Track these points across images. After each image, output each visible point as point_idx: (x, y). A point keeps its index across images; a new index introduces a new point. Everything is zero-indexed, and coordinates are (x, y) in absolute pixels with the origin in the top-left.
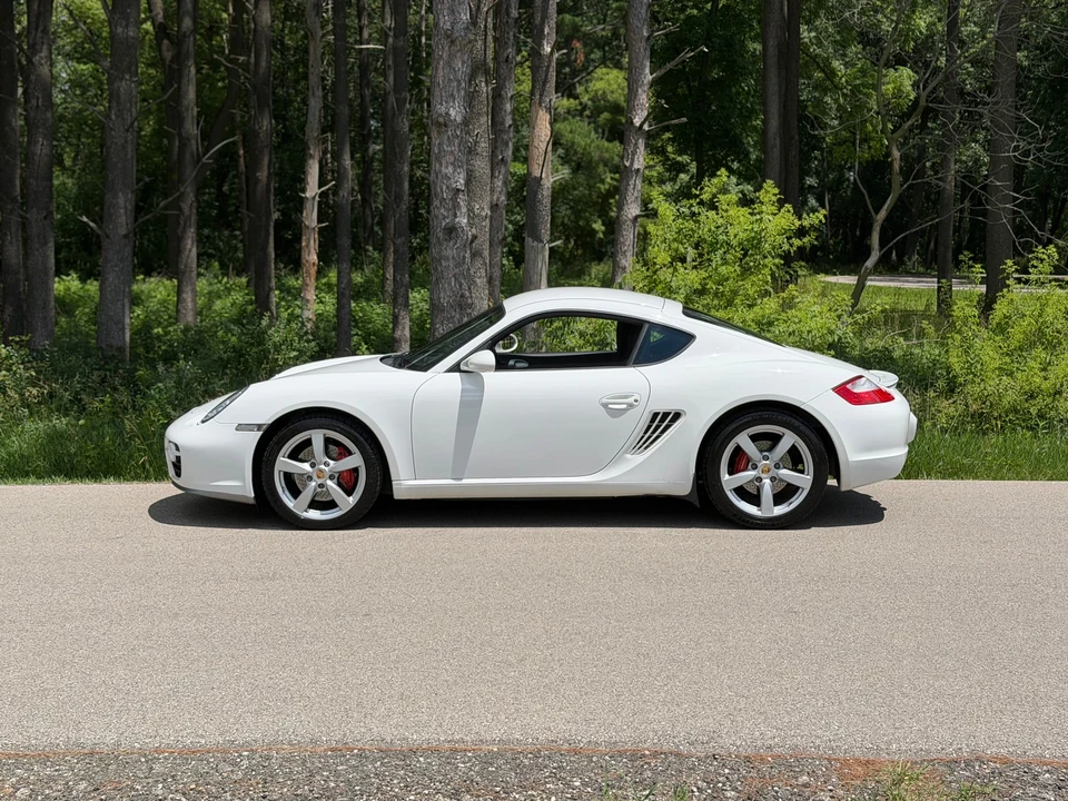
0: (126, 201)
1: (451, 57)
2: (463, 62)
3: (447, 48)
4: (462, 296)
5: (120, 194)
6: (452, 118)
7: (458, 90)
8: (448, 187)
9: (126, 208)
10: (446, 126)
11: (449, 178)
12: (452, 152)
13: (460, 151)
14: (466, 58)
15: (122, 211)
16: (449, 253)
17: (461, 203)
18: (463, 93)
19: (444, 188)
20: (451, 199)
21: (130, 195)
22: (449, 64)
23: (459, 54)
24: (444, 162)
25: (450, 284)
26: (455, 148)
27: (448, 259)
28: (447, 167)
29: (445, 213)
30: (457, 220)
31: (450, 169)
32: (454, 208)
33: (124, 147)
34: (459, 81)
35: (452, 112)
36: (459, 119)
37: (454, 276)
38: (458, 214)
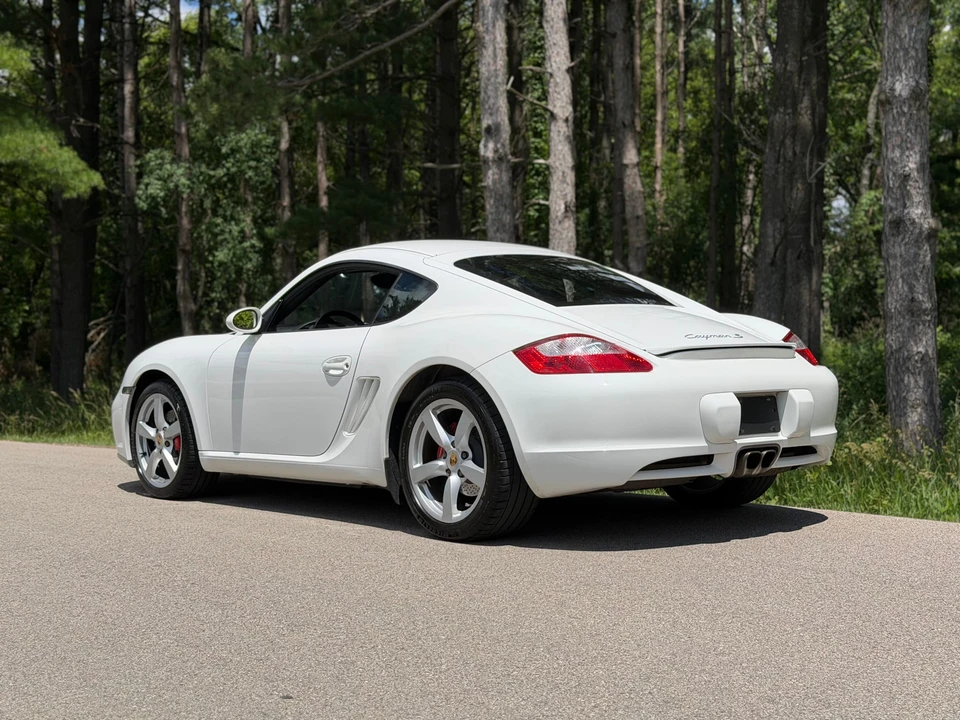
0: (774, 231)
1: (897, 23)
2: (911, 27)
3: (891, 14)
4: (913, 300)
5: (769, 224)
6: (897, 93)
7: (905, 62)
8: (894, 174)
9: (774, 237)
10: (889, 103)
11: (895, 163)
12: (898, 132)
13: (909, 130)
14: (914, 21)
15: (770, 240)
16: (897, 250)
17: (913, 192)
18: (911, 63)
19: (891, 175)
20: (899, 187)
21: (778, 225)
22: (894, 32)
23: (904, 19)
24: (890, 145)
25: (897, 286)
26: (902, 128)
27: (895, 257)
28: (893, 151)
29: (893, 205)
30: (906, 211)
31: (897, 153)
32: (903, 197)
33: (774, 178)
34: (906, 52)
35: (898, 87)
36: (905, 94)
37: (902, 277)
38: (908, 204)
